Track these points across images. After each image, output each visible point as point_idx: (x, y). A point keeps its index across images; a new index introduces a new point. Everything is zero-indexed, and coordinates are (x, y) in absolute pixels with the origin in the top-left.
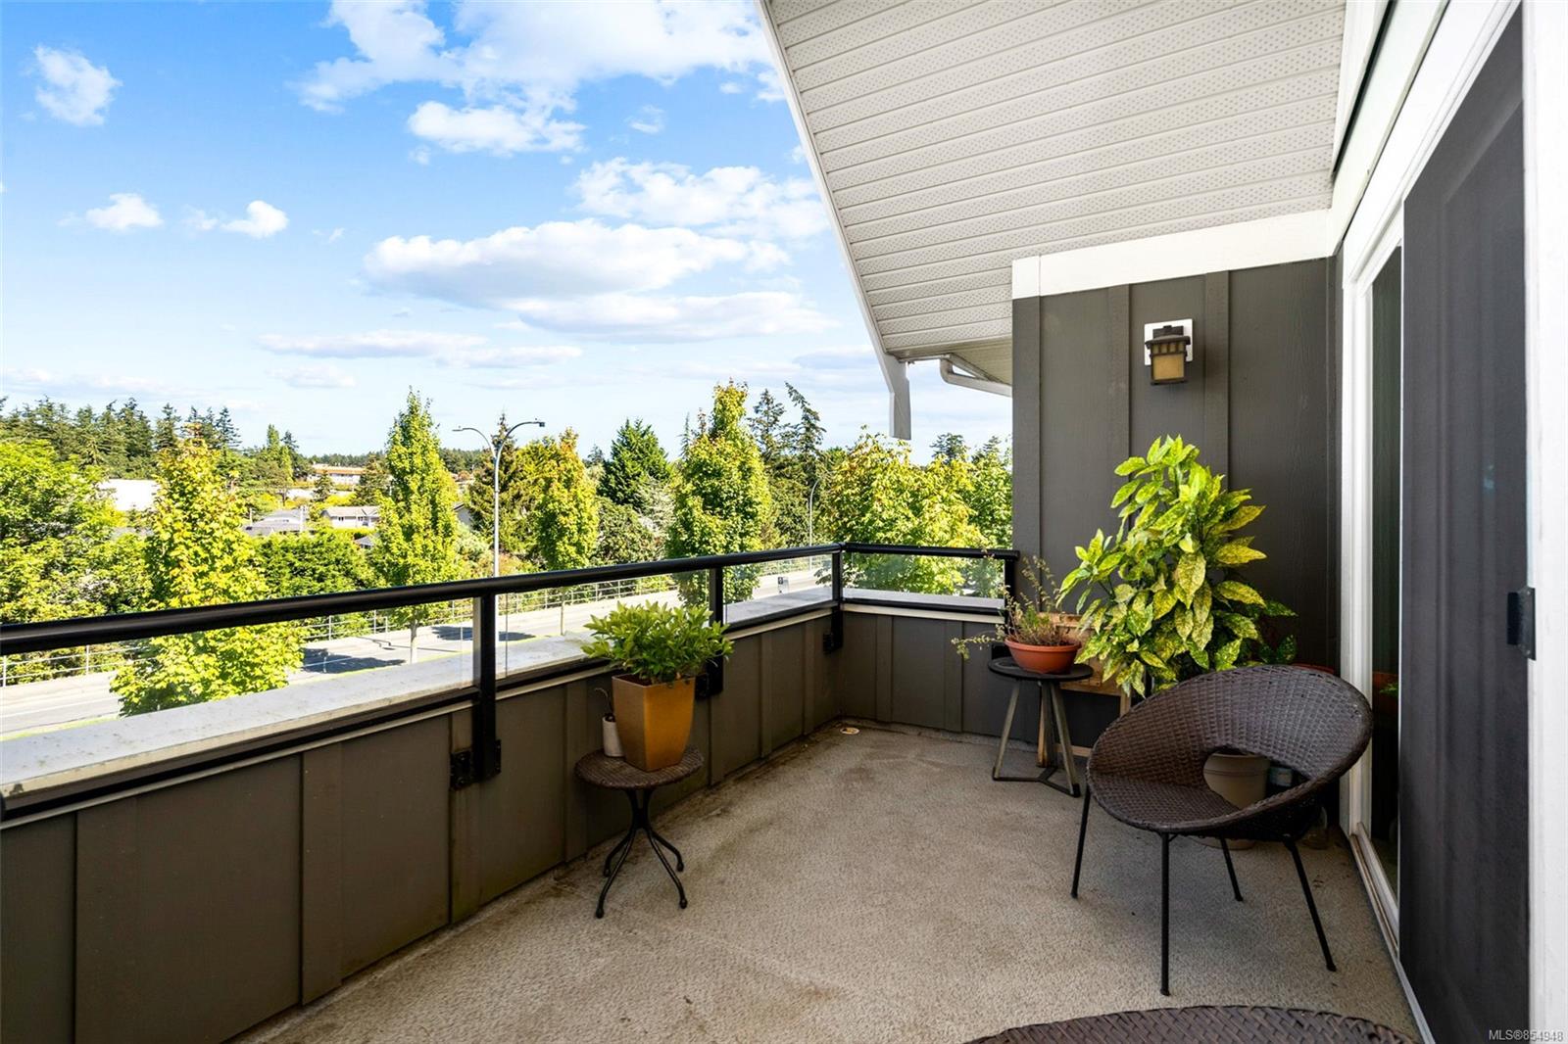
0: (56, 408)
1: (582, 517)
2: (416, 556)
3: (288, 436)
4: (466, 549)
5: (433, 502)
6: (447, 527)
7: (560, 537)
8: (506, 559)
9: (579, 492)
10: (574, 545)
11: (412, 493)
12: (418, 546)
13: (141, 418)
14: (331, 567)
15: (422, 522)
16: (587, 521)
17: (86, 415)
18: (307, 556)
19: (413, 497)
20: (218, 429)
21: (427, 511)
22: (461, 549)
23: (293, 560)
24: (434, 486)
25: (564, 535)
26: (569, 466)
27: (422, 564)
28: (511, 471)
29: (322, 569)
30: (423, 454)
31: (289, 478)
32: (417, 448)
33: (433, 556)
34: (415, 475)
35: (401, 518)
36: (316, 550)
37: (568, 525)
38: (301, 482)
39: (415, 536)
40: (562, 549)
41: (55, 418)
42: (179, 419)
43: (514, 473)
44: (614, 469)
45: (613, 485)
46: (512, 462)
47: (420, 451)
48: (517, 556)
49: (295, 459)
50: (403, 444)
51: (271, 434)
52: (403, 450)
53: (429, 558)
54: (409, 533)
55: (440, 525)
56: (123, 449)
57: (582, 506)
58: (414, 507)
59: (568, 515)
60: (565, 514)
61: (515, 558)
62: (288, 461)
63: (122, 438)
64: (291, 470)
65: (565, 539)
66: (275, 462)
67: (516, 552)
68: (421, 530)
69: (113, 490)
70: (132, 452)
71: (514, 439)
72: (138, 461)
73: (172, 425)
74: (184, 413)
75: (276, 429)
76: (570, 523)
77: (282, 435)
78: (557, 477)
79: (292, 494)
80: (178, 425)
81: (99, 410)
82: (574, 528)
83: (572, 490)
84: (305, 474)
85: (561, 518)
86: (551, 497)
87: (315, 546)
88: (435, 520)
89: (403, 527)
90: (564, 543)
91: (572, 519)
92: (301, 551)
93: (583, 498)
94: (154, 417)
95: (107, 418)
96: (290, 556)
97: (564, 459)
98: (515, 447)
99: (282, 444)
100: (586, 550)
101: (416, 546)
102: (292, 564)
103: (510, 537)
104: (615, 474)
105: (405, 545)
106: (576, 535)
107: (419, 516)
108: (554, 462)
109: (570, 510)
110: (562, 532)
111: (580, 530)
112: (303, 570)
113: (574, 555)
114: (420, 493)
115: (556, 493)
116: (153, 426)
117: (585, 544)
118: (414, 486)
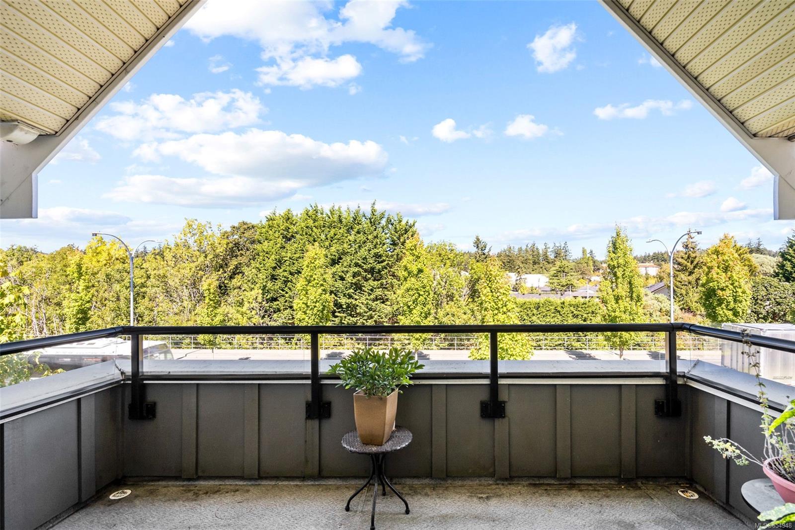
0: (512, 248)
1: (736, 292)
2: (620, 311)
3: (591, 252)
4: (664, 309)
5: (630, 283)
6: (638, 296)
7: (720, 305)
8: (691, 316)
9: (734, 275)
10: (730, 310)
11: (618, 278)
12: (622, 306)
13: (537, 249)
14: (590, 315)
15: (624, 294)
16: (741, 294)
17: (520, 250)
18: (579, 309)
19: (619, 280)
20: (563, 251)
21: (626, 287)
22: (661, 309)
23: (573, 310)
24: (631, 274)
25: (722, 303)
26: (726, 258)
27: (624, 316)
28: (695, 263)
29: (585, 315)
30: (624, 256)
31: (592, 271)
32: (620, 253)
33: (630, 312)
34: (620, 269)
35: (613, 291)
36: (583, 306)
37: (725, 297)
38: (597, 273)
39: (620, 301)
40: (721, 313)
41: (512, 252)
42: (549, 248)
43: (697, 264)
44: (789, 257)
45: (789, 269)
46: (696, 257)
47: (622, 255)
48: (700, 315)
49: (594, 262)
50: (614, 252)
51: (584, 251)
52: (613, 255)
53: (628, 313)
54: (617, 299)
55: (634, 295)
56: (531, 262)
57: (736, 284)
58: (620, 285)
59: (725, 290)
60: (722, 289)
61: (698, 317)
62: (591, 263)
63: (531, 257)
64: (593, 268)
65: (723, 306)
66: (586, 264)
67: (699, 312)
68: (624, 298)
69: (526, 279)
70: (535, 263)
71: (697, 243)
72: (536, 267)
73: (547, 251)
74: (551, 245)
75: (585, 248)
76: (727, 294)
77: (588, 251)
78: (717, 265)
79: (593, 279)
80: (549, 250)
81: (524, 248)
82: (731, 299)
83: (729, 273)
84: (599, 269)
85: (720, 293)
86: (712, 278)
87: (583, 304)
88: (631, 292)
89: (614, 296)
90: (722, 309)
91: (728, 292)
92: (576, 306)
93: (737, 279)
94: (541, 248)
95: (527, 251)
96: (572, 308)
97: (722, 254)
98: (698, 248)
99: (588, 255)
100: (741, 314)
101: (621, 307)
102: (572, 312)
103: (694, 304)
104: (789, 261)
105: (615, 306)
106: (732, 303)
107: (623, 290)
108: (715, 257)
109: (727, 286)
110: (720, 302)
111: (735, 301)
112: (578, 316)
113: (731, 317)
114: (623, 278)
115: (715, 276)
116: (541, 252)
117: (740, 310)
118: (619, 274)
